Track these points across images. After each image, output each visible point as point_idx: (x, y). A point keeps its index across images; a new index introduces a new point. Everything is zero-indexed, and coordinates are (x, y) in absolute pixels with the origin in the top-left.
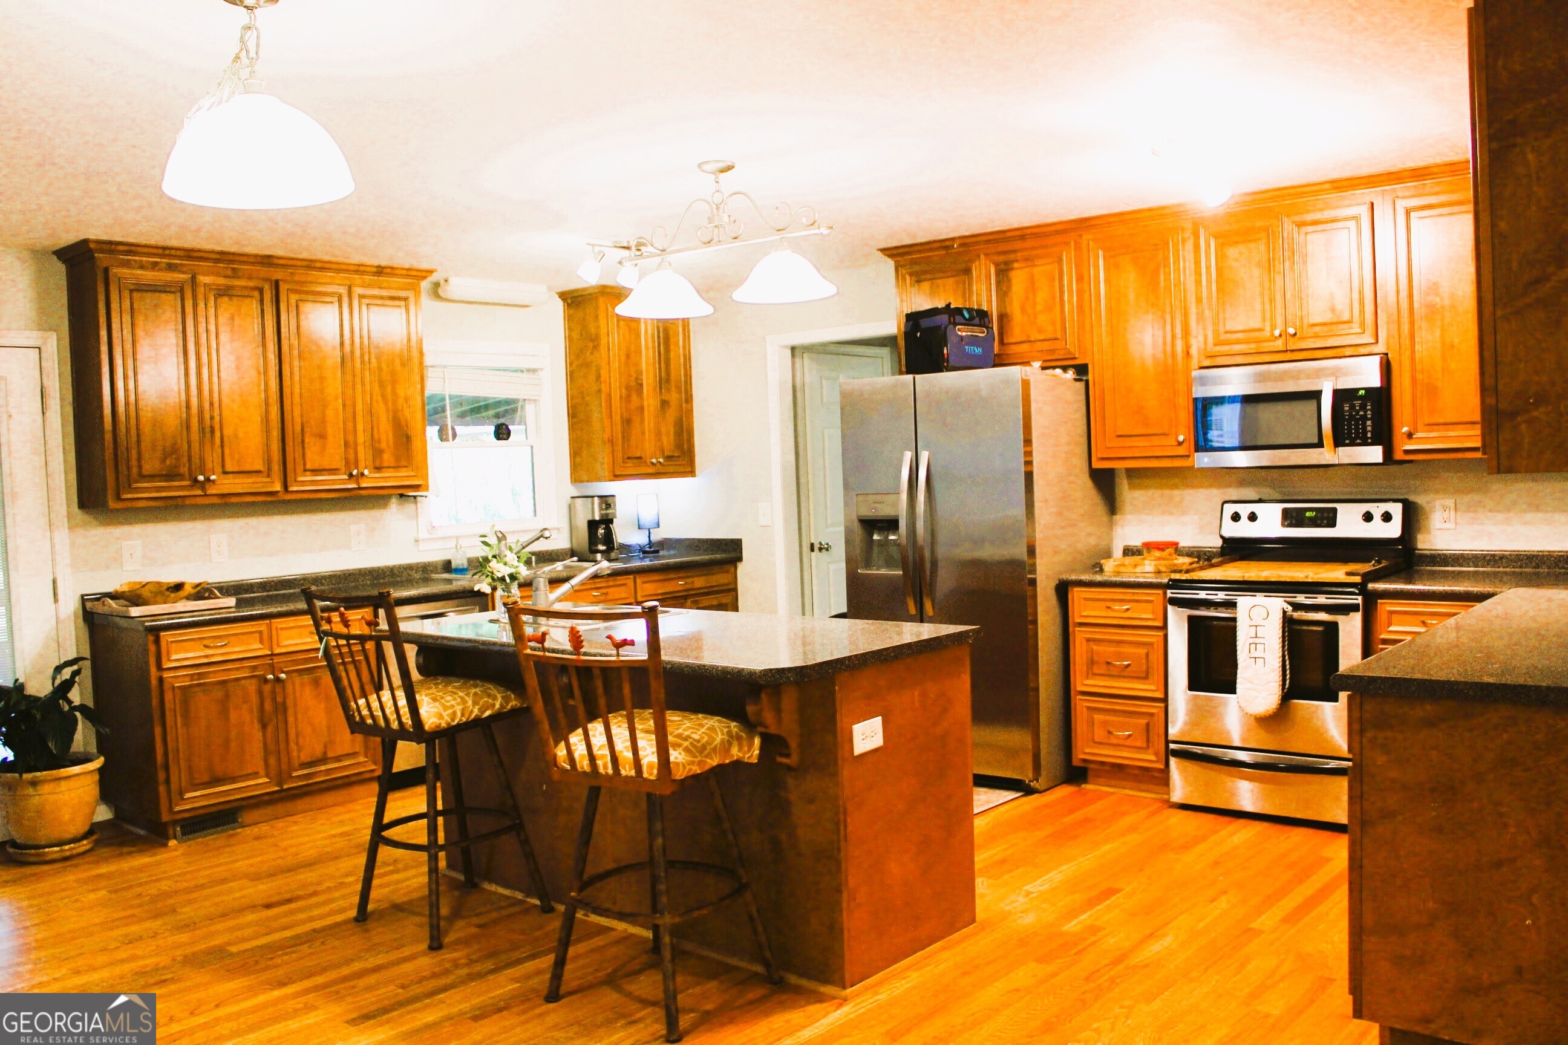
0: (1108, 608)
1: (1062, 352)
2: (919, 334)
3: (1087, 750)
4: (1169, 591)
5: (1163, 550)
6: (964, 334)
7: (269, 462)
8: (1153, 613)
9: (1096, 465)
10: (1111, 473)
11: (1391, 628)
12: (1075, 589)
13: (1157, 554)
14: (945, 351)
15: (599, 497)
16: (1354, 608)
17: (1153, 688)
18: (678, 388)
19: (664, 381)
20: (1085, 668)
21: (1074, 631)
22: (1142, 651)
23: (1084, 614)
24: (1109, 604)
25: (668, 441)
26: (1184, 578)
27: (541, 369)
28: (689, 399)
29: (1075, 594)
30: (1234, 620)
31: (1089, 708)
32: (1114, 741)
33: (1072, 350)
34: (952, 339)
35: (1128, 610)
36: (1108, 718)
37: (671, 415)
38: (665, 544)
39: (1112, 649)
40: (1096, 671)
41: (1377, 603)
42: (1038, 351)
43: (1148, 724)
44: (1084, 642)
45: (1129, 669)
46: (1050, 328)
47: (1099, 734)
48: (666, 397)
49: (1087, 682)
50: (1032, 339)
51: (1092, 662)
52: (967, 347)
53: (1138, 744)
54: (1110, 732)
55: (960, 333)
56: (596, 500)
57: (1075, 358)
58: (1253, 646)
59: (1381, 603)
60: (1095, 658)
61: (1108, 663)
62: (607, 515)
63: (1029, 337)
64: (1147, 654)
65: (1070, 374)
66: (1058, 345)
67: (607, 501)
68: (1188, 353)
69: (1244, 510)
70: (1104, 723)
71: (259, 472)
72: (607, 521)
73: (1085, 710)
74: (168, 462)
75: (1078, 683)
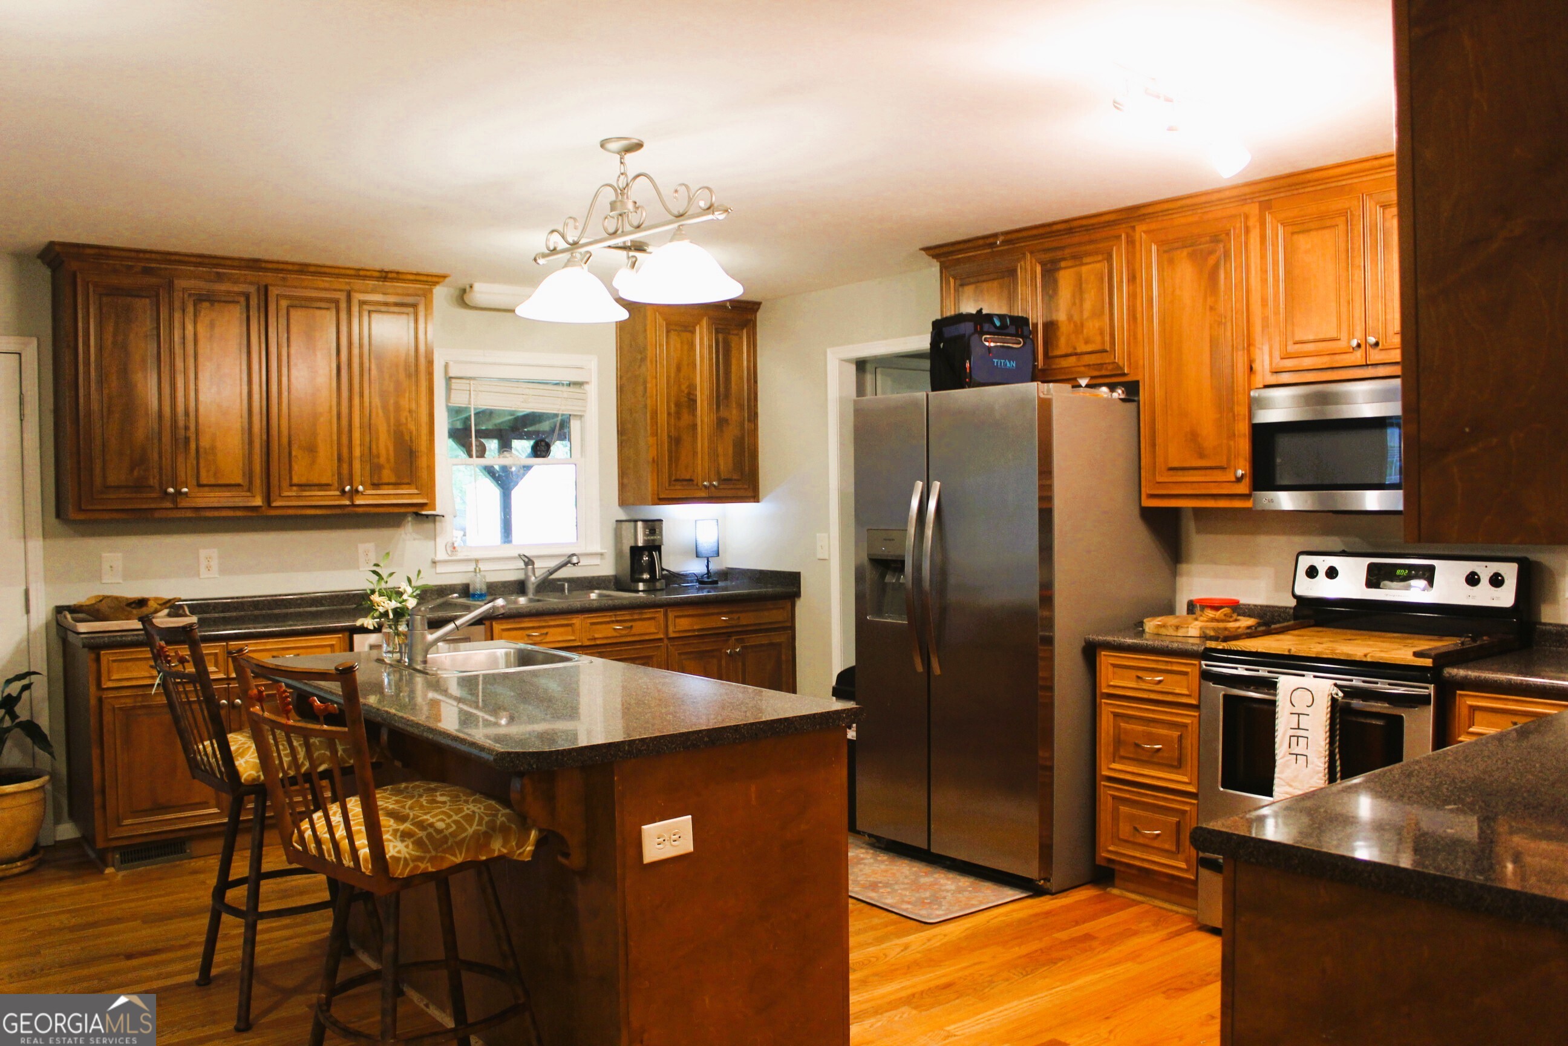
0: (1138, 677)
1: (1110, 367)
2: (942, 345)
3: (1111, 848)
4: (1203, 662)
5: (1216, 608)
6: (992, 344)
7: (250, 475)
8: (1188, 688)
9: (1148, 503)
10: (1176, 512)
11: (1471, 730)
12: (1103, 653)
13: (1211, 613)
14: (968, 365)
15: (643, 521)
16: (1424, 700)
17: (1186, 779)
18: (740, 406)
19: (722, 395)
20: (1111, 749)
21: (1101, 702)
22: (1176, 734)
23: (1112, 683)
24: (1140, 674)
25: (725, 464)
26: (1220, 647)
27: (587, 383)
28: (754, 416)
29: (1103, 658)
30: (1273, 703)
31: (1114, 797)
32: (1141, 840)
33: (1121, 364)
34: (976, 352)
35: (1160, 682)
36: (1134, 811)
37: (731, 432)
38: (727, 574)
39: (1140, 728)
40: (1122, 753)
41: (1455, 693)
42: (1085, 366)
43: (1178, 823)
44: (1111, 716)
45: (1160, 754)
46: (1098, 339)
47: (1125, 830)
48: (724, 413)
49: (1114, 766)
50: (1079, 351)
51: (1118, 742)
52: (995, 361)
53: (1167, 846)
54: (1135, 829)
55: (987, 344)
56: (640, 524)
57: (1124, 375)
58: (1294, 740)
59: (1460, 695)
60: (1122, 736)
61: (1137, 745)
62: (654, 540)
63: (1075, 349)
64: (1180, 737)
65: (1119, 393)
66: (1106, 359)
67: (653, 526)
68: (1251, 369)
69: (1323, 563)
70: (1132, 818)
71: (239, 485)
72: (654, 547)
73: (1110, 799)
74: (136, 473)
75: (1103, 767)
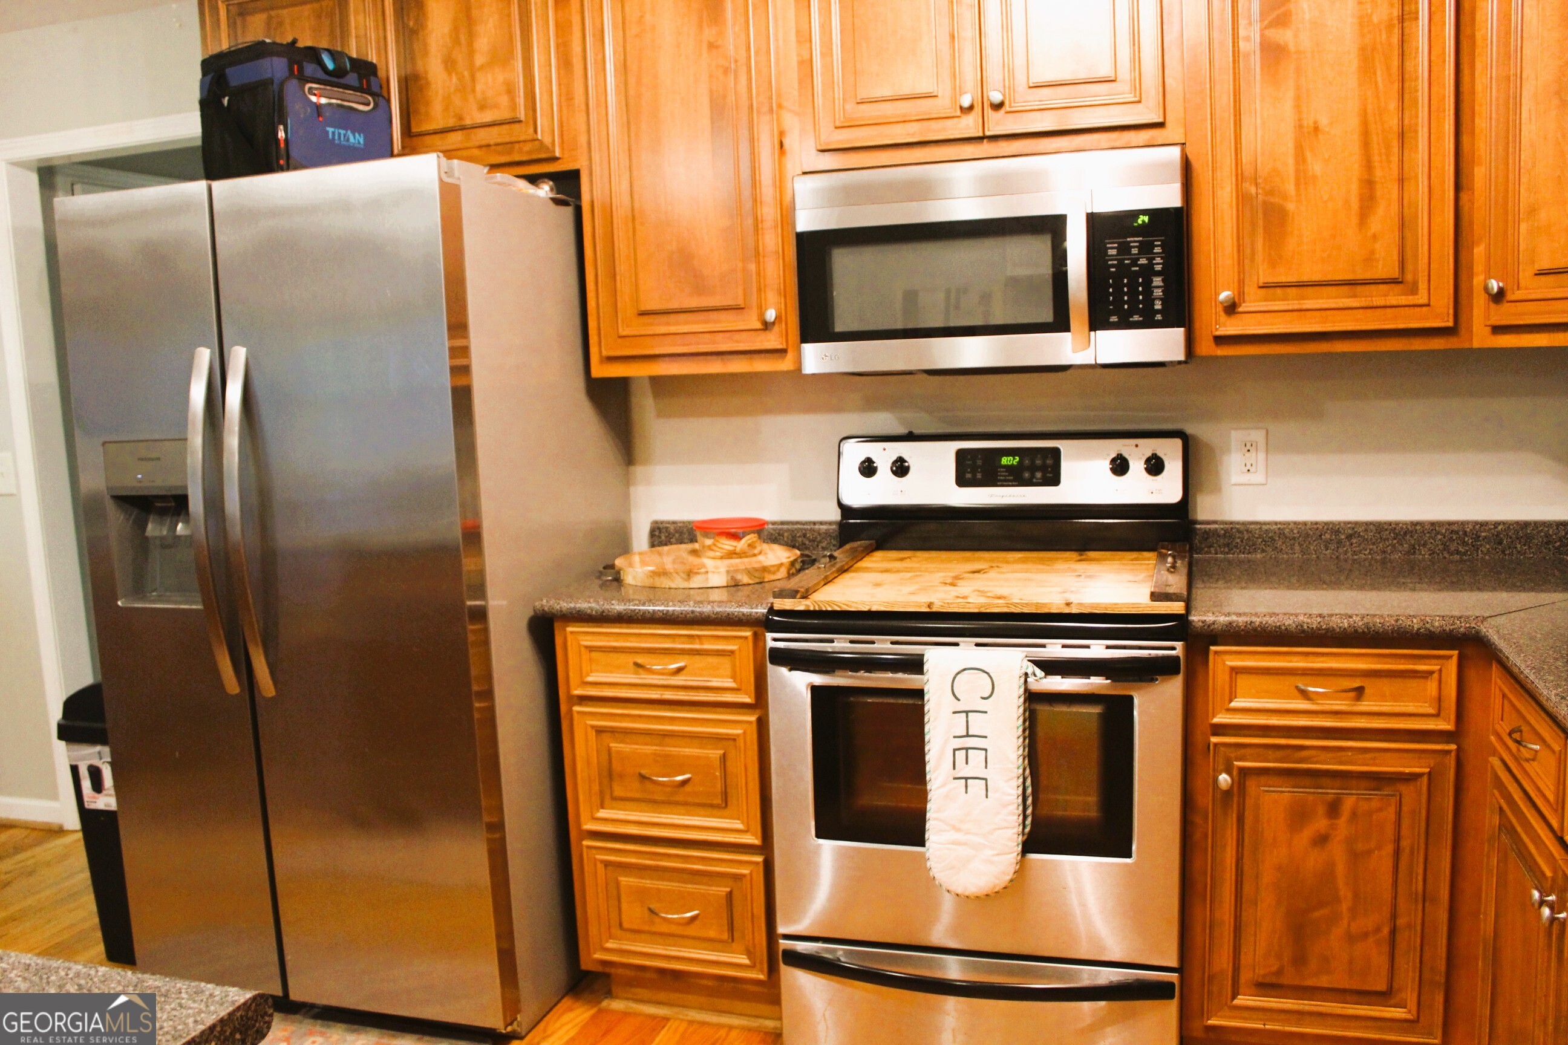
0: (638, 665)
1: (527, 147)
2: (226, 101)
3: (610, 945)
4: (769, 636)
5: (736, 537)
6: (323, 101)
8: (734, 677)
9: (599, 371)
10: (624, 383)
11: (1233, 704)
12: (569, 629)
13: (728, 544)
14: (281, 134)
16: (1163, 668)
17: (738, 825)
20: (596, 788)
21: (570, 711)
22: (715, 753)
23: (590, 679)
24: (640, 659)
26: (802, 608)
29: (570, 638)
30: (919, 695)
31: (607, 864)
32: (664, 928)
33: (547, 140)
34: (294, 108)
35: (679, 670)
36: (648, 883)
39: (649, 749)
40: (618, 791)
41: (1206, 652)
42: (480, 147)
43: (730, 895)
44: (592, 734)
45: (688, 788)
46: (504, 100)
47: (633, 913)
49: (602, 813)
50: (468, 122)
51: (609, 774)
52: (330, 130)
53: (712, 934)
54: (651, 911)
55: (314, 99)
57: (556, 159)
58: (961, 755)
59: (1216, 652)
60: (616, 766)
61: (643, 778)
63: (461, 118)
64: (724, 758)
65: (545, 190)
66: (520, 133)
68: (781, 145)
69: (884, 455)
70: (642, 894)
73: (600, 867)
75: (584, 814)
